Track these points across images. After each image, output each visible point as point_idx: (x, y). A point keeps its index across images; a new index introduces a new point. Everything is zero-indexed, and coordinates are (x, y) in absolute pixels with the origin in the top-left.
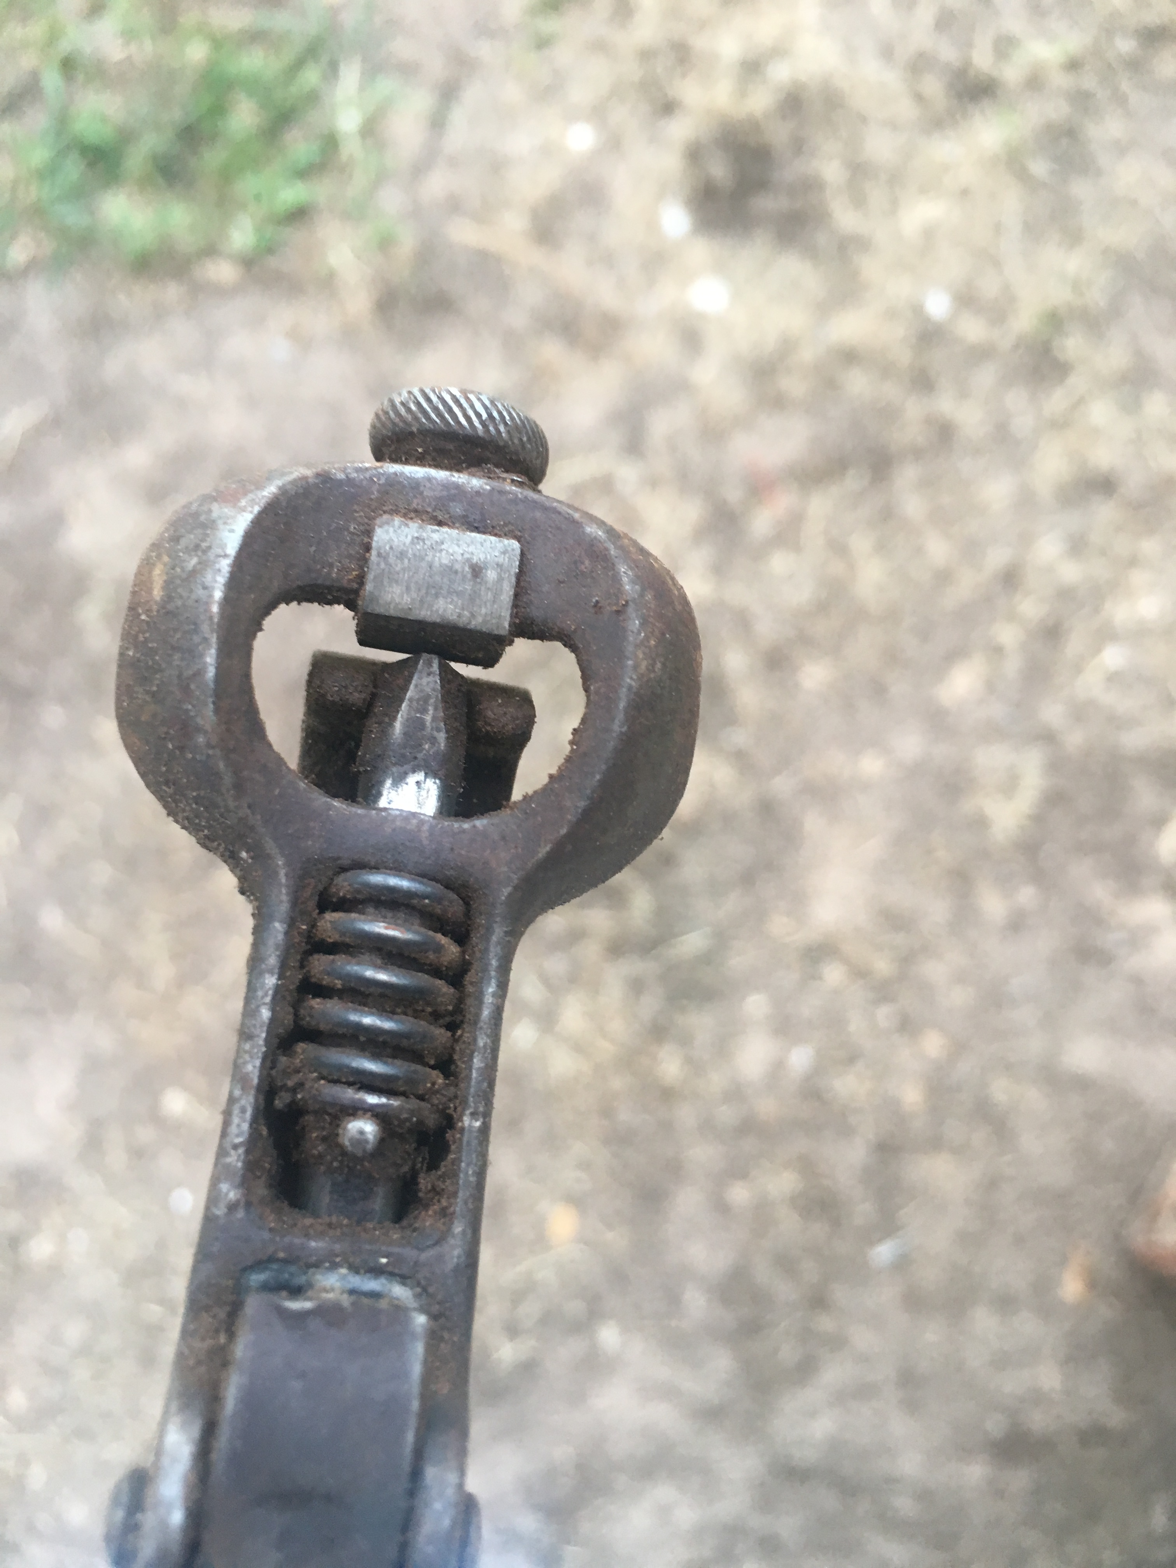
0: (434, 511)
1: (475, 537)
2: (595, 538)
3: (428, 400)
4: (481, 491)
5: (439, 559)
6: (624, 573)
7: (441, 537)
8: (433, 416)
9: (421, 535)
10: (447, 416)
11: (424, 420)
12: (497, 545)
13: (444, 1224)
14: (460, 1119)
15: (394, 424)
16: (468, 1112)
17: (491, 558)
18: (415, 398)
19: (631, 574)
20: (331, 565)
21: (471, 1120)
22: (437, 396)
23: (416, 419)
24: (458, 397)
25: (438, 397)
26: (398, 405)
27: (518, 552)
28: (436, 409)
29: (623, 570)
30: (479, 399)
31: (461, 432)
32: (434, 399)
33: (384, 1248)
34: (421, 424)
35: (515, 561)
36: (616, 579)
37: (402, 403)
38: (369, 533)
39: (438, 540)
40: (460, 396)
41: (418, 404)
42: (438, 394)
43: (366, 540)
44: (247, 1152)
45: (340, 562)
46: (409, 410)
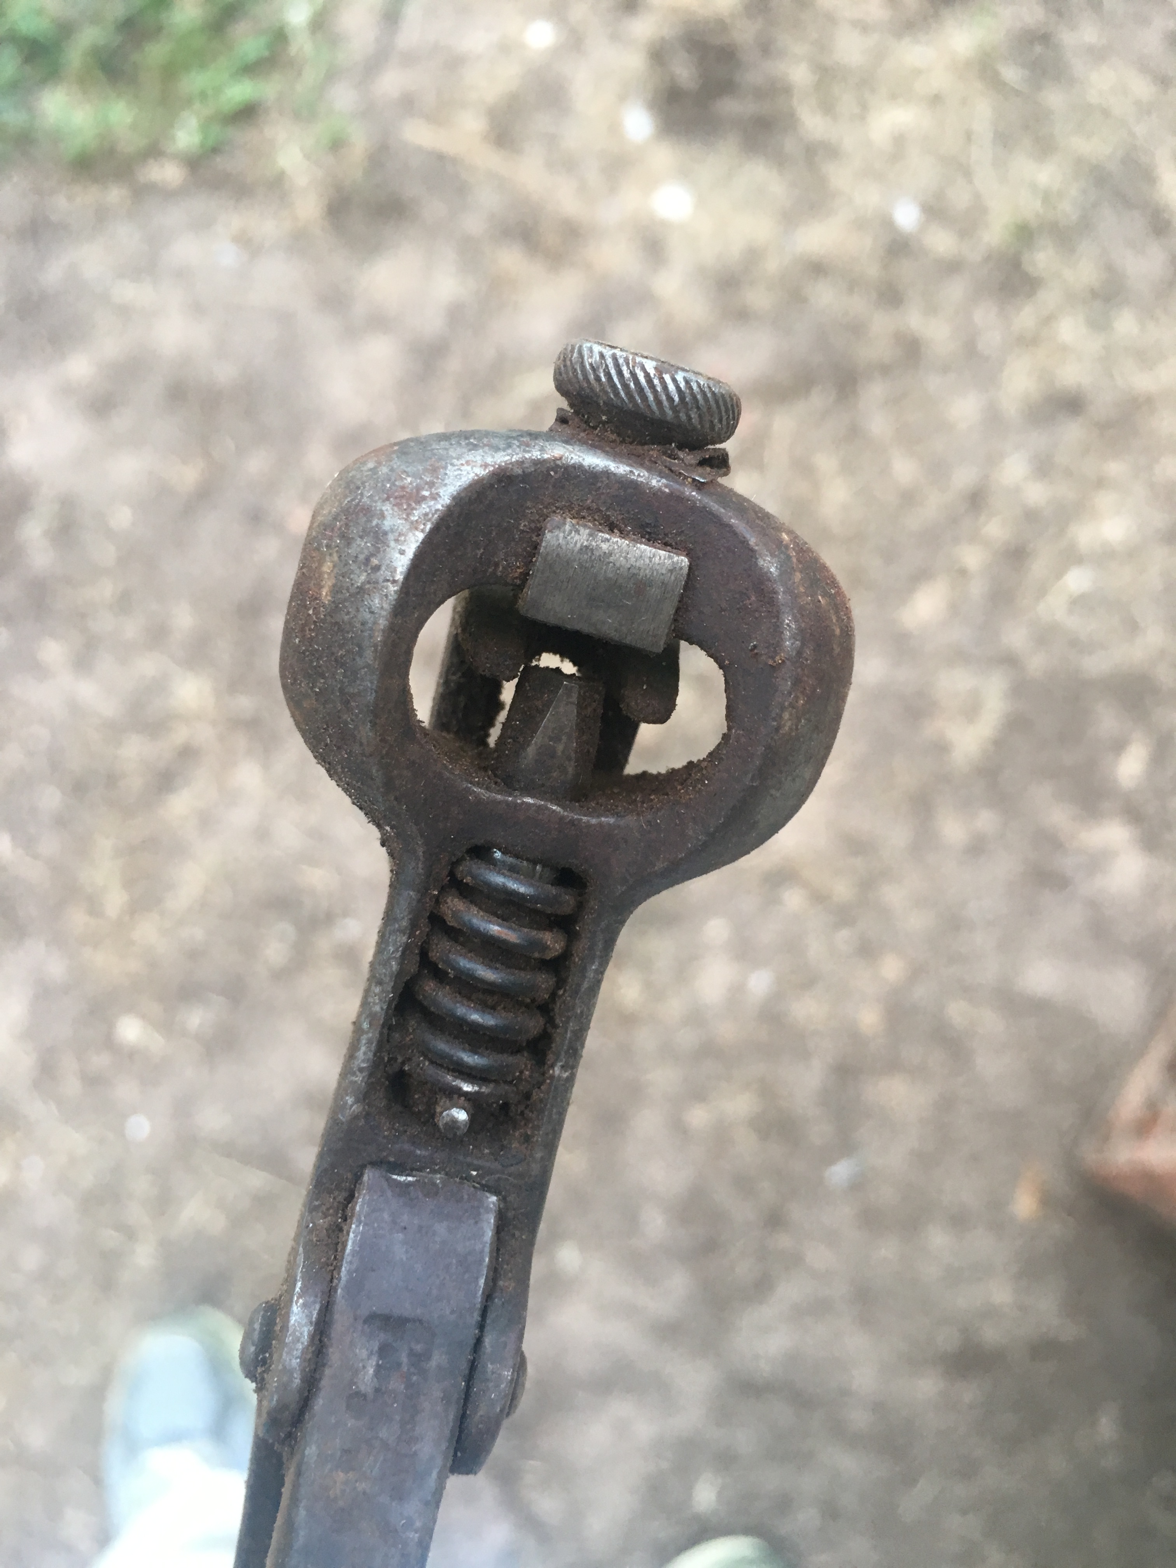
0: (607, 510)
1: (645, 550)
2: (766, 573)
3: (620, 373)
4: (659, 493)
5: (605, 572)
6: (788, 625)
7: (611, 548)
8: (622, 394)
9: (590, 545)
10: (637, 398)
11: (612, 396)
12: (666, 561)
13: (526, 1148)
14: (552, 1066)
15: (581, 388)
16: (560, 1064)
17: (657, 575)
18: (607, 366)
19: (794, 626)
20: (497, 565)
21: (561, 1071)
22: (630, 370)
23: (606, 393)
24: (652, 376)
25: (631, 372)
26: (588, 367)
27: (685, 571)
28: (626, 386)
29: (787, 621)
30: (674, 380)
31: (649, 415)
32: (627, 374)
33: (475, 1162)
34: (609, 397)
35: (681, 581)
36: (777, 629)
37: (591, 364)
38: (539, 531)
39: (607, 552)
40: (655, 375)
41: (608, 374)
42: (631, 369)
43: (535, 538)
44: (371, 1075)
45: (506, 561)
46: (598, 379)
